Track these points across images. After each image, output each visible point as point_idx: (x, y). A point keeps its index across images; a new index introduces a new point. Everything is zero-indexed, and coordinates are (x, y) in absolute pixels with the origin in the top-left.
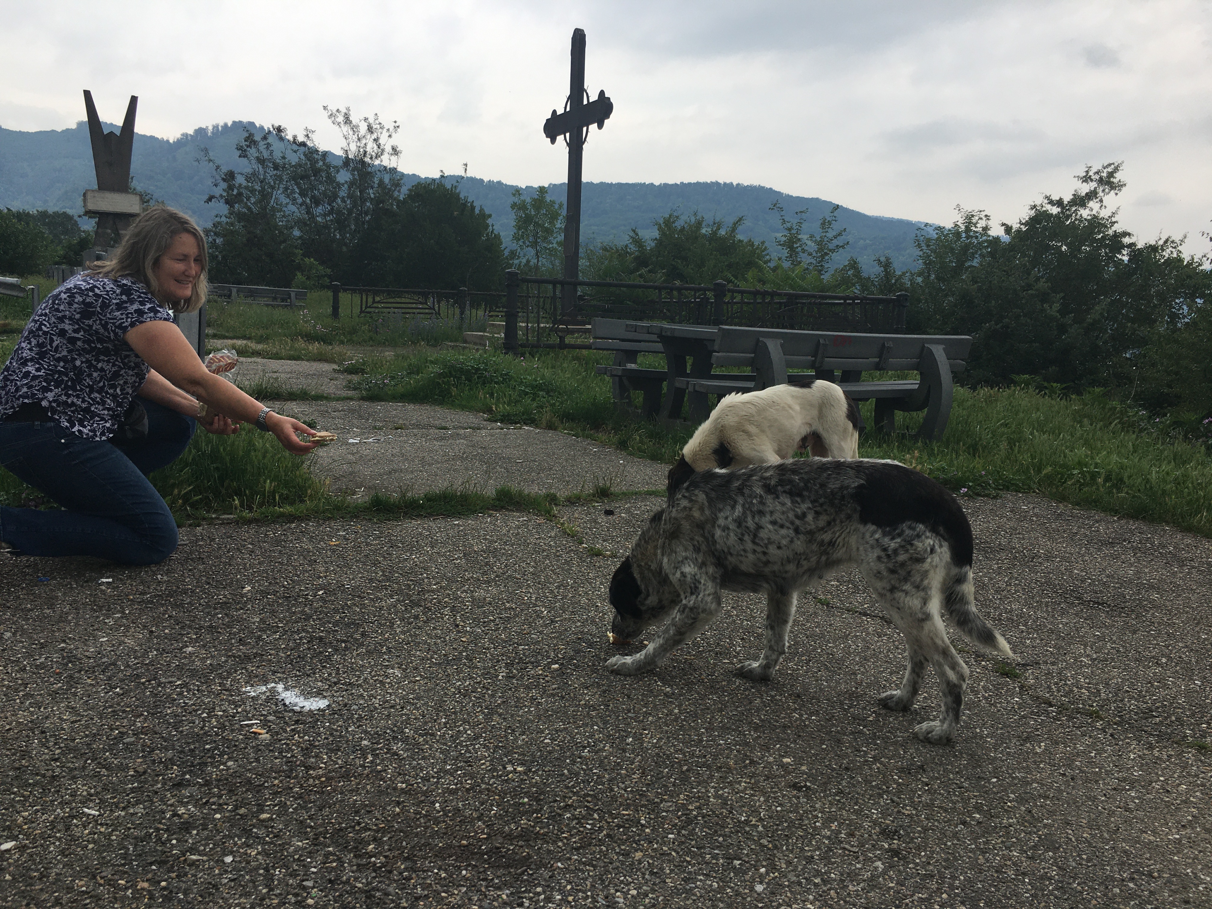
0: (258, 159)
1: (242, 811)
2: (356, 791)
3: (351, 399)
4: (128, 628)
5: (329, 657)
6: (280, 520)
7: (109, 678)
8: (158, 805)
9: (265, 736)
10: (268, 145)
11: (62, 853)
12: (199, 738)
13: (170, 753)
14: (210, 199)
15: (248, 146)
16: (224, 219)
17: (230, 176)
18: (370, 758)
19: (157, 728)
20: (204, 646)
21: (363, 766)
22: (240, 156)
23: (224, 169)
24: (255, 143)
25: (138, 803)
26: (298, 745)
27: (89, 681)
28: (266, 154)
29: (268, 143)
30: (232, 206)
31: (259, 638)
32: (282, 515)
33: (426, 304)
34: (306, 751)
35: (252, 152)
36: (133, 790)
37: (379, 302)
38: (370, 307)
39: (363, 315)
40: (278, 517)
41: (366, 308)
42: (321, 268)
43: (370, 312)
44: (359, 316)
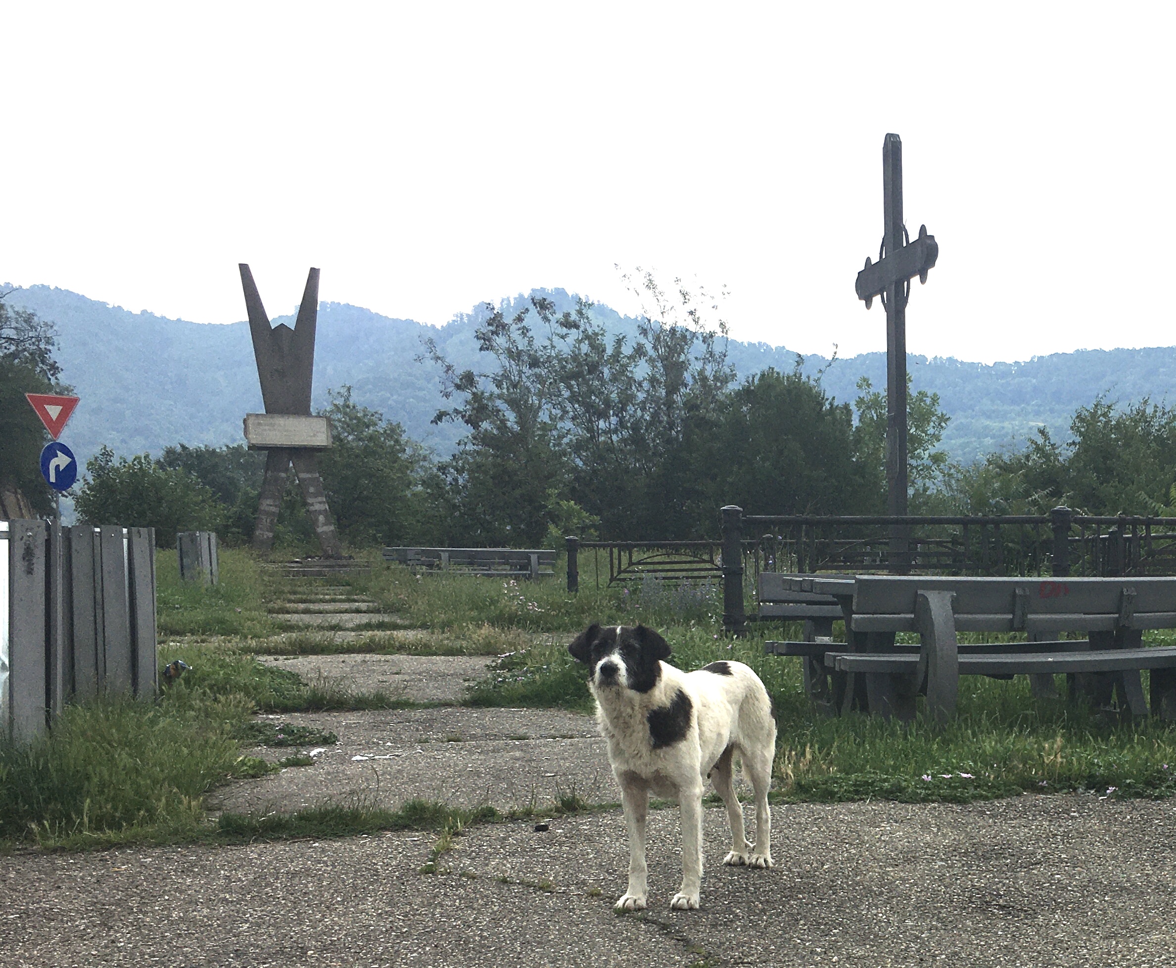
0: (509, 351)
6: (94, 848)
10: (525, 331)
14: (440, 417)
15: (493, 333)
16: (470, 447)
17: (468, 379)
22: (481, 349)
23: (460, 370)
24: (504, 327)
28: (522, 344)
29: (524, 327)
30: (476, 426)
33: (711, 561)
35: (500, 341)
37: (639, 563)
38: (625, 571)
39: (613, 584)
41: (619, 573)
42: (585, 514)
43: (624, 580)
44: (608, 587)
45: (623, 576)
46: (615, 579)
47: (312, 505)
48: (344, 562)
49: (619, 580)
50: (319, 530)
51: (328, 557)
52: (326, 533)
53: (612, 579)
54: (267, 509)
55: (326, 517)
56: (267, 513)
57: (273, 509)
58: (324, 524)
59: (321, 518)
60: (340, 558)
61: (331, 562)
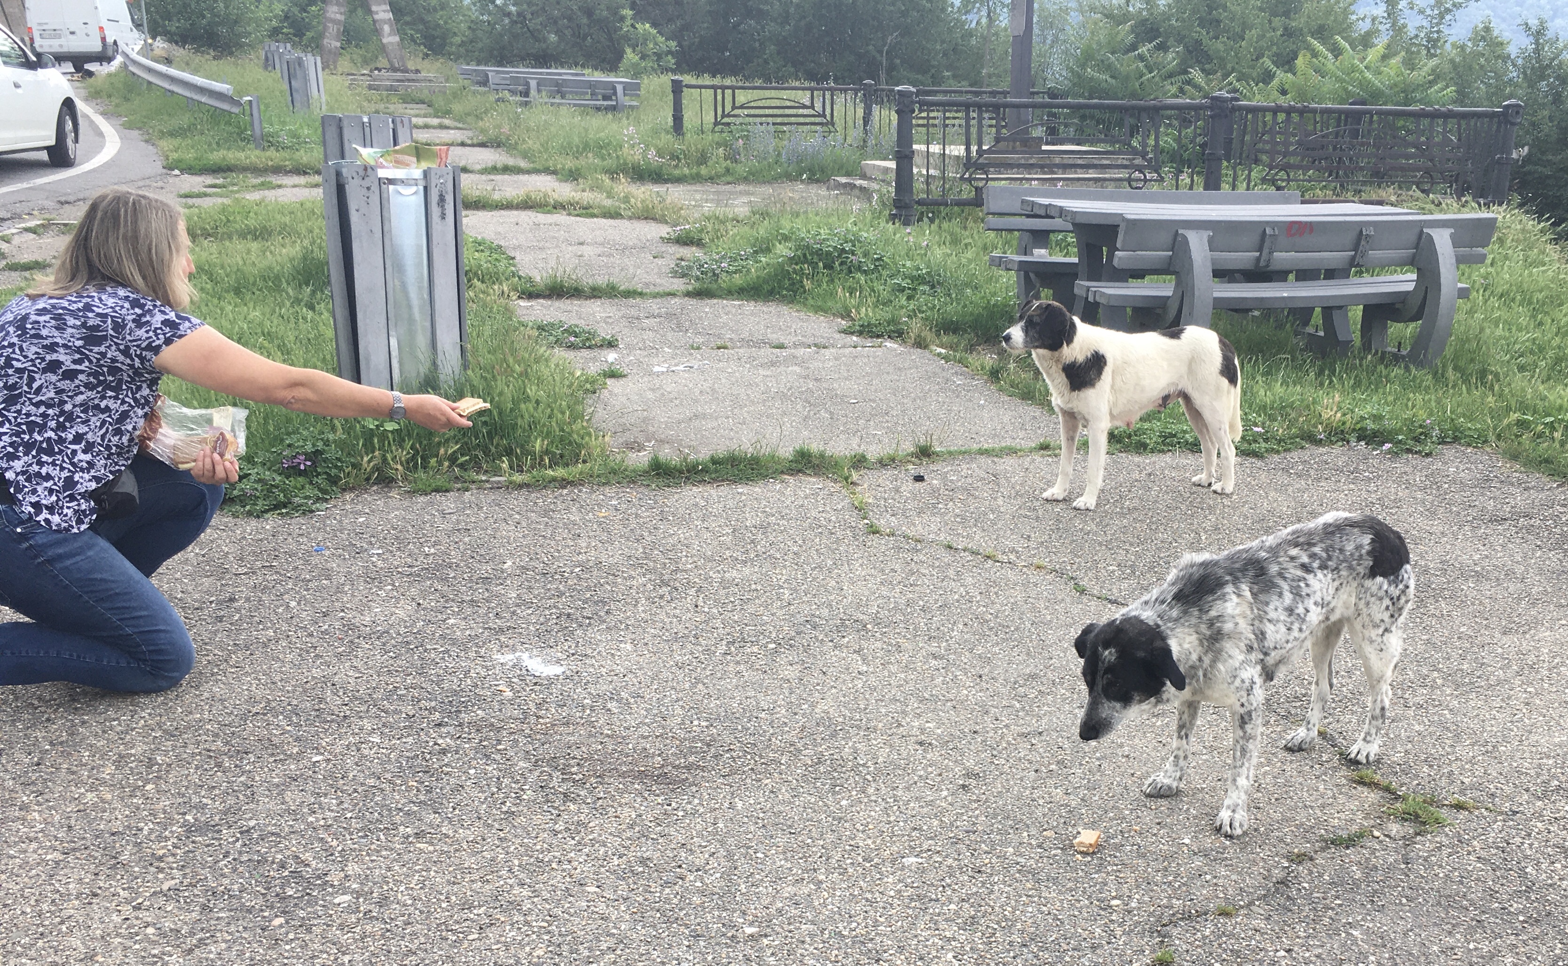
1: (484, 743)
2: (572, 734)
3: (672, 294)
4: (398, 600)
5: (572, 632)
6: (552, 485)
7: (384, 645)
8: (423, 737)
9: (508, 694)
11: (357, 764)
12: (455, 693)
13: (433, 704)
18: (588, 712)
19: (423, 685)
20: (465, 618)
21: (581, 718)
25: (409, 735)
26: (533, 701)
27: (367, 646)
31: (514, 613)
32: (554, 479)
34: (539, 706)
36: (405, 727)
37: (743, 106)
38: (729, 116)
39: (717, 129)
40: (550, 482)
41: (723, 117)
42: (661, 39)
43: (728, 124)
44: (713, 131)
45: (726, 120)
46: (719, 123)
47: (377, 13)
48: (412, 76)
49: (723, 124)
50: (385, 41)
51: (395, 70)
52: (391, 43)
53: (716, 123)
54: (332, 16)
55: (391, 26)
56: (334, 21)
57: (338, 17)
58: (390, 35)
59: (386, 28)
60: (406, 71)
61: (399, 75)
